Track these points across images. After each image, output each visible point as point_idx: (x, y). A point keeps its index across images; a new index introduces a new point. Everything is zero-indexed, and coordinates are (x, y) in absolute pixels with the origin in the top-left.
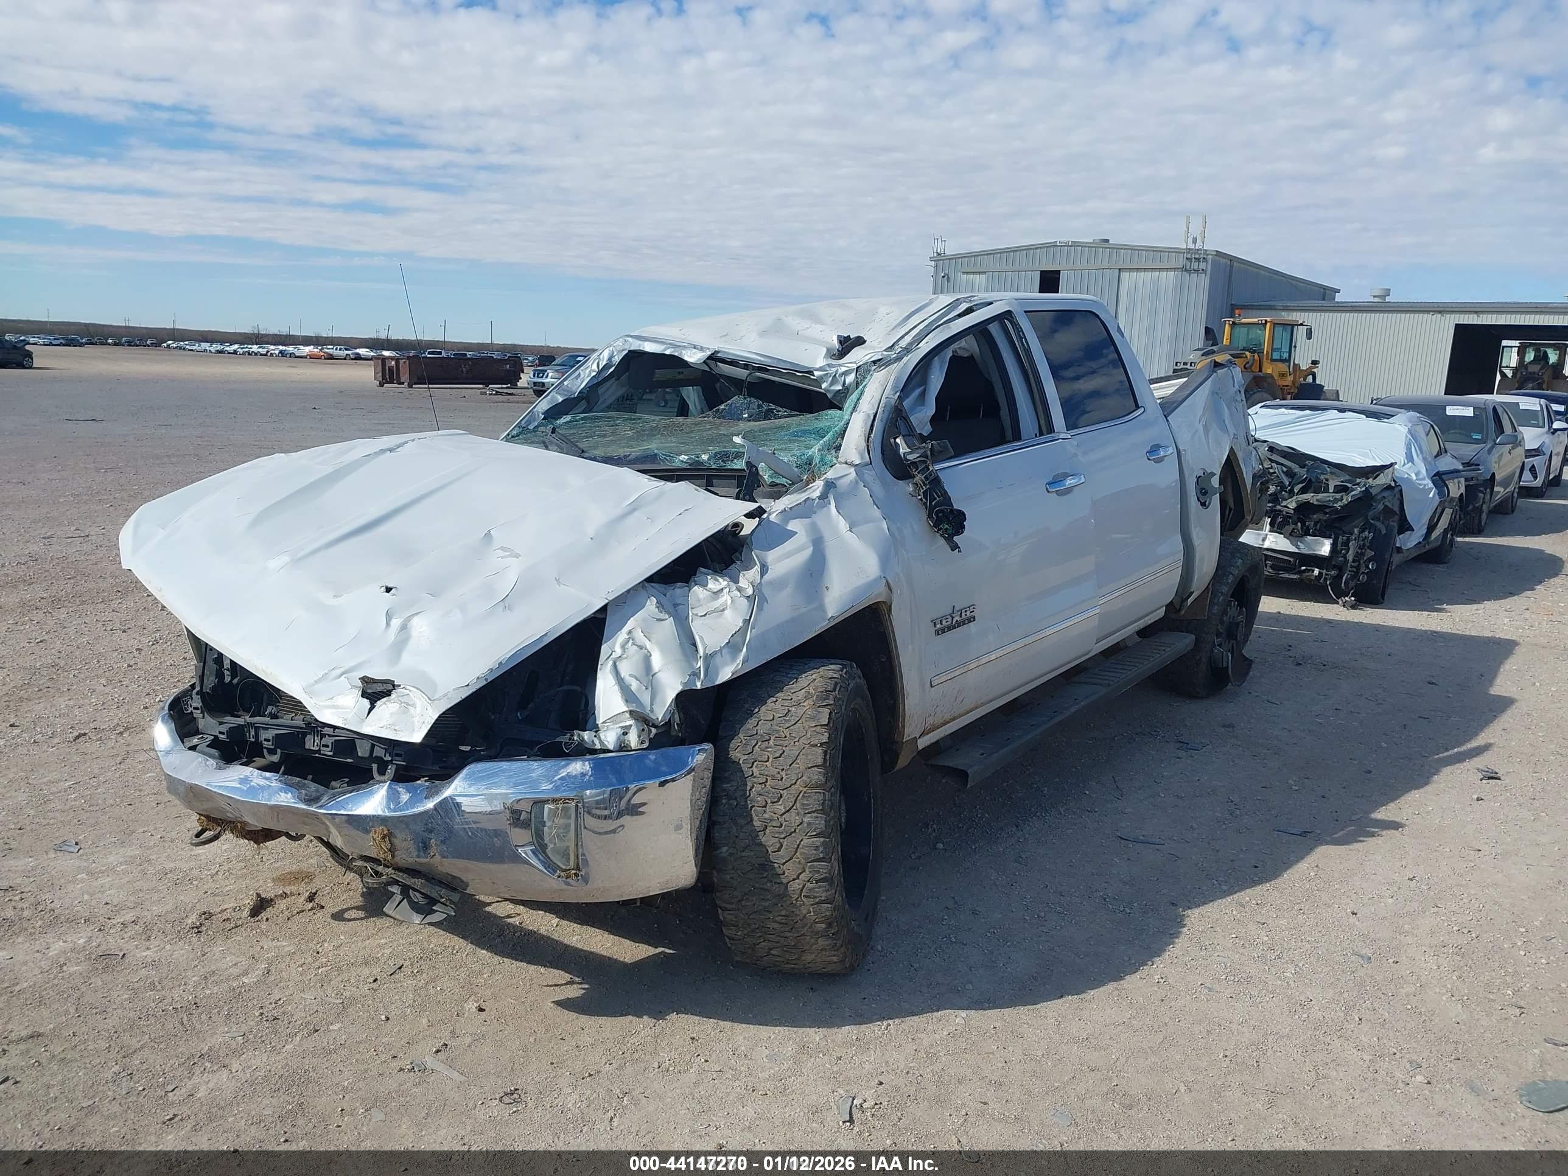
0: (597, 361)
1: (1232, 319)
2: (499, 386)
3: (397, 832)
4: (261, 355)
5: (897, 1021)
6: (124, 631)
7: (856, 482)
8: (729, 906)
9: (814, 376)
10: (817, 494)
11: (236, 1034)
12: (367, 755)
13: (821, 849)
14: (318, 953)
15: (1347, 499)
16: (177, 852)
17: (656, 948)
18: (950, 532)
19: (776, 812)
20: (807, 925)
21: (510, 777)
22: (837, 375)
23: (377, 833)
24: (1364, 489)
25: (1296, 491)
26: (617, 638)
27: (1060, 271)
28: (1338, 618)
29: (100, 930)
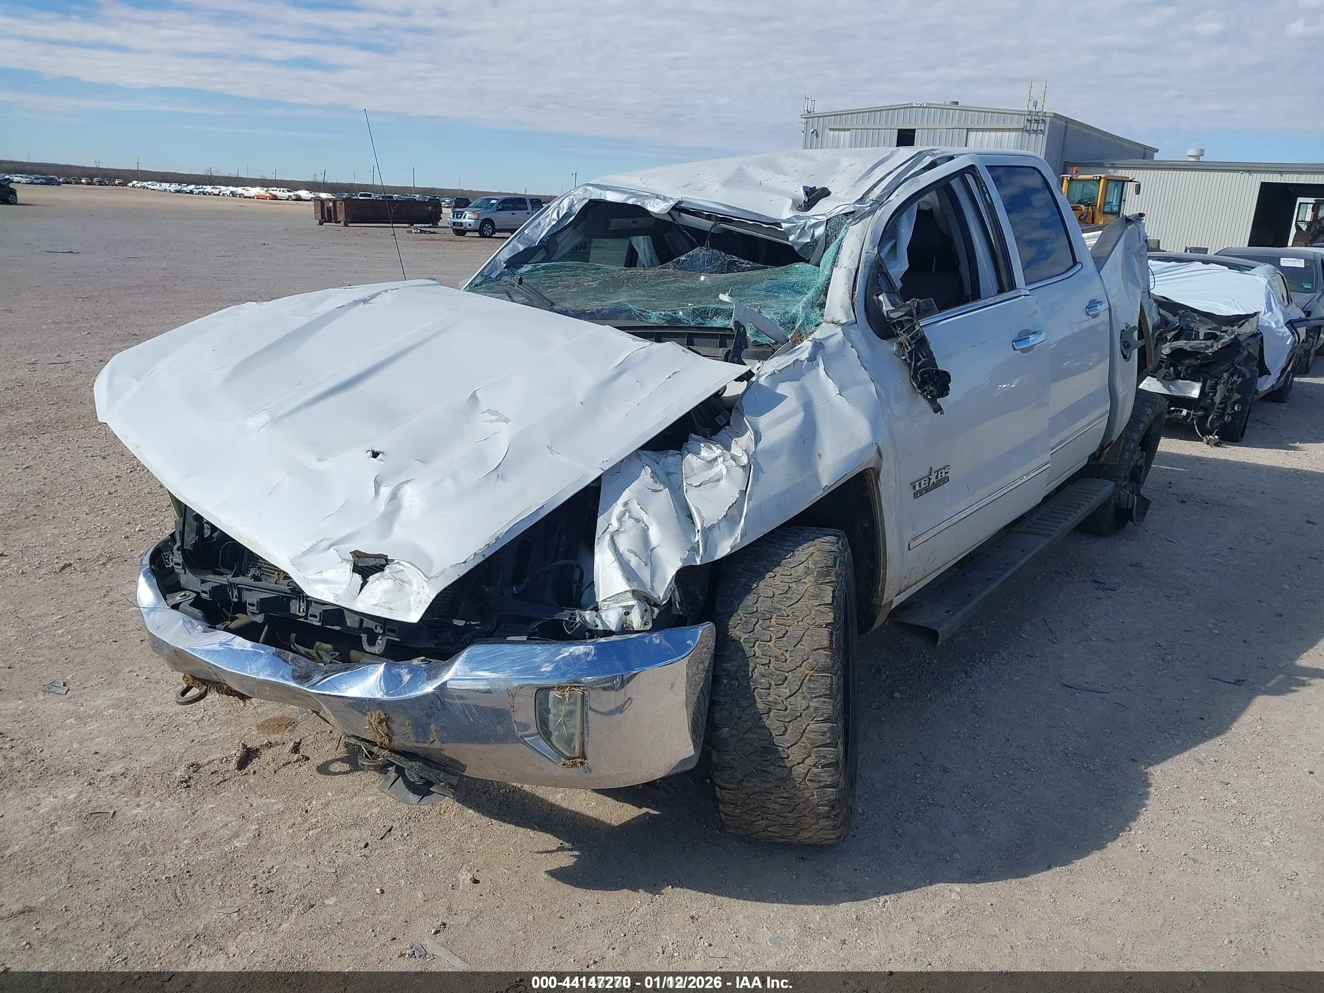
0: (557, 210)
1: (1070, 176)
2: (423, 225)
3: (395, 717)
4: (215, 195)
5: (893, 897)
6: (104, 458)
7: (844, 342)
8: (728, 786)
9: (782, 228)
10: (806, 355)
11: (231, 910)
12: (357, 626)
13: (828, 734)
14: (307, 811)
15: (1218, 346)
16: (162, 695)
17: (640, 808)
18: (935, 393)
19: (780, 695)
20: (809, 807)
21: (513, 661)
22: (806, 228)
23: (374, 716)
24: (1233, 336)
25: (1169, 338)
26: (614, 508)
27: (915, 130)
28: (1205, 455)
29: (90, 784)
